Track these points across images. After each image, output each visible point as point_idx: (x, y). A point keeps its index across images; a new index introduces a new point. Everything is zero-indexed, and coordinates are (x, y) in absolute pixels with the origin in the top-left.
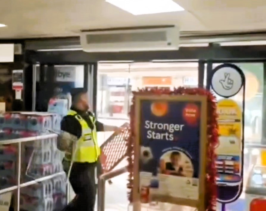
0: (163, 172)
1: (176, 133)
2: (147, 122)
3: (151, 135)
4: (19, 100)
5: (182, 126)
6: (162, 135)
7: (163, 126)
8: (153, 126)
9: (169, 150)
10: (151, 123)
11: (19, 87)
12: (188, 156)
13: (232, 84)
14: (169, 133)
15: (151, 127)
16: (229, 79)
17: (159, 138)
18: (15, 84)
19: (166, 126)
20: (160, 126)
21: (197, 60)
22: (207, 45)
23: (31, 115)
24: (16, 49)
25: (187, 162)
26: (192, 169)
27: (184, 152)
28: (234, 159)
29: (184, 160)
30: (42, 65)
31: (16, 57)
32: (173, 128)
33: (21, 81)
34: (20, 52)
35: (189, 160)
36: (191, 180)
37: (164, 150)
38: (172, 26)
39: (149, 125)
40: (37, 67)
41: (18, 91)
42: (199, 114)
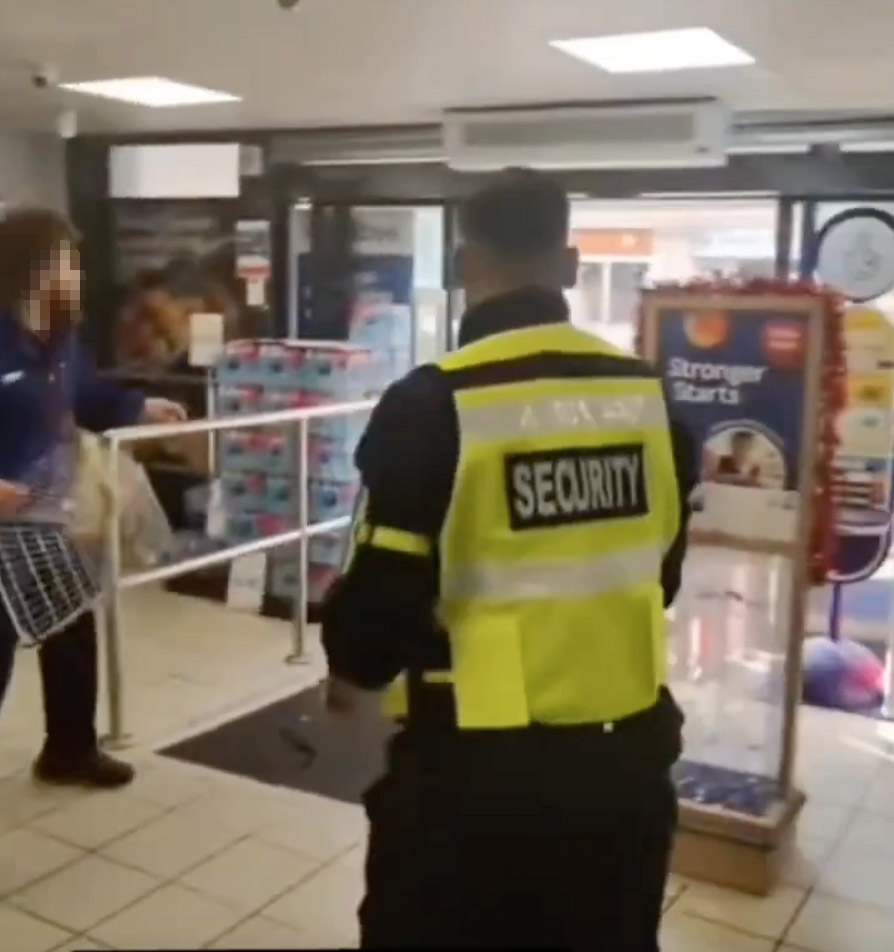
1: (746, 388)
2: (675, 361)
3: (683, 394)
4: (256, 308)
5: (761, 370)
6: (712, 391)
7: (714, 371)
8: (689, 370)
9: (724, 429)
10: (685, 365)
11: (257, 270)
12: (773, 440)
14: (730, 387)
15: (686, 375)
17: (705, 399)
18: (244, 262)
19: (722, 372)
20: (708, 371)
21: (775, 193)
22: (803, 148)
23: (315, 350)
24: (244, 160)
25: (771, 455)
26: (781, 470)
27: (761, 431)
28: (873, 467)
29: (764, 450)
30: (318, 205)
31: (246, 183)
32: (741, 376)
33: (263, 254)
34: (256, 169)
35: (771, 447)
36: (781, 495)
37: (714, 428)
38: (710, 99)
39: (681, 368)
41: (255, 282)
42: (803, 340)
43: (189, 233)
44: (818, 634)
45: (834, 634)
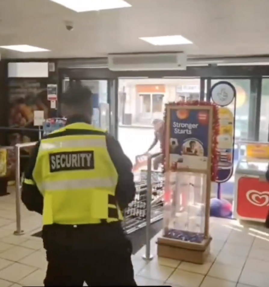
0: (185, 154)
1: (193, 130)
2: (174, 123)
3: (177, 131)
4: (54, 109)
5: (197, 125)
6: (184, 131)
7: (185, 125)
9: (188, 140)
10: (177, 124)
11: (54, 98)
12: (200, 143)
13: (227, 96)
14: (189, 130)
15: (178, 127)
16: (224, 93)
17: (182, 133)
18: (49, 96)
19: (187, 126)
20: (183, 125)
21: (199, 77)
22: (207, 65)
24: (49, 67)
26: (203, 151)
27: (197, 141)
28: (227, 151)
29: (198, 146)
30: (71, 80)
31: (50, 73)
32: (191, 127)
33: (55, 93)
34: (53, 70)
35: (201, 146)
36: (203, 158)
37: (184, 141)
38: (182, 52)
39: (176, 124)
40: (66, 82)
41: (53, 102)
42: (208, 117)
43: (32, 87)
44: (214, 197)
45: (219, 197)
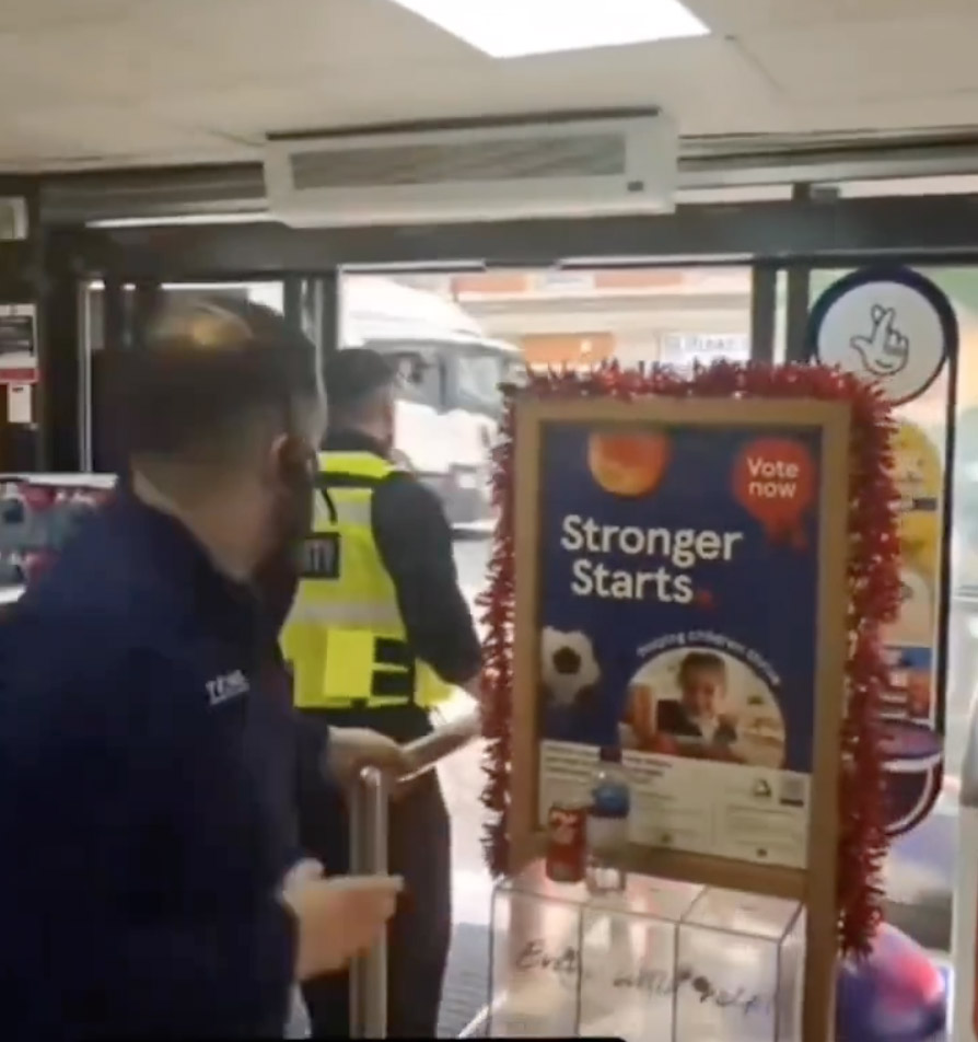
0: (647, 744)
1: (702, 572)
3: (588, 581)
5: (730, 538)
6: (642, 578)
7: (647, 540)
8: (598, 538)
9: (675, 646)
10: (590, 527)
11: (24, 373)
12: (759, 673)
13: (905, 353)
14: (674, 571)
15: (593, 548)
16: (890, 331)
17: (628, 593)
18: (3, 361)
19: (659, 541)
20: (632, 540)
21: (748, 256)
22: (786, 193)
26: (780, 735)
27: (742, 658)
28: (910, 661)
29: (740, 691)
30: (111, 283)
32: (692, 549)
33: (30, 350)
34: (20, 231)
35: (763, 691)
36: (775, 777)
37: (642, 651)
38: (650, 112)
39: (579, 532)
40: (94, 293)
